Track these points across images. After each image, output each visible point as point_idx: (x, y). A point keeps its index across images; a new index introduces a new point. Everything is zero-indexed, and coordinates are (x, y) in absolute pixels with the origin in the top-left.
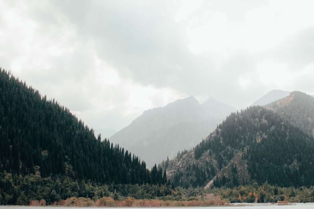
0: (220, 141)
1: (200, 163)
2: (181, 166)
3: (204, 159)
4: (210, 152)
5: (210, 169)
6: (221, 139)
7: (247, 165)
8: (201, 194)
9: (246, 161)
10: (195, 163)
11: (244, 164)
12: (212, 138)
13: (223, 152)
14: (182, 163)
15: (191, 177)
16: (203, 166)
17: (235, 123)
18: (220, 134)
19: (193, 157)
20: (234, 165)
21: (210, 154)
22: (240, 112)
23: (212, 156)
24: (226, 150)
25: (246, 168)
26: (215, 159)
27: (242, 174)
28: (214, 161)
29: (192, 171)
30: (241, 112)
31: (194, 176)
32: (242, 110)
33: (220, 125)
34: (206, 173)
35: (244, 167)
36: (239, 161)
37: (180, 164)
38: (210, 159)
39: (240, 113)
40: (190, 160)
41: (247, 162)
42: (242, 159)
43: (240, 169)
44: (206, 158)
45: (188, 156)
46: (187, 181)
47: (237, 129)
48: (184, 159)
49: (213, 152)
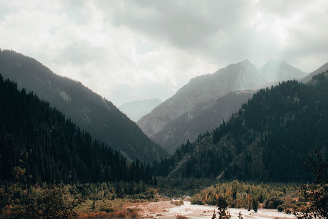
0: (242, 123)
1: (217, 149)
2: (198, 151)
3: (221, 144)
4: (229, 136)
5: (226, 156)
6: (244, 120)
7: (262, 153)
8: (199, 187)
9: (262, 148)
10: (211, 149)
11: (259, 152)
12: (234, 120)
13: (243, 136)
14: (199, 148)
15: (205, 165)
16: (219, 152)
17: (262, 102)
18: (243, 114)
19: (211, 141)
20: (248, 153)
21: (228, 138)
22: (270, 87)
23: (230, 141)
24: (248, 134)
25: (260, 157)
26: (233, 144)
27: (256, 163)
28: (232, 146)
29: (207, 157)
30: (272, 88)
31: (209, 163)
32: (273, 86)
33: (245, 105)
34: (222, 160)
35: (259, 155)
36: (254, 148)
37: (197, 150)
38: (227, 145)
39: (270, 89)
40: (208, 145)
41: (262, 150)
42: (258, 145)
43: (254, 157)
44: (224, 143)
45: (206, 140)
46: (200, 168)
47: (263, 109)
48: (202, 144)
49: (232, 137)
